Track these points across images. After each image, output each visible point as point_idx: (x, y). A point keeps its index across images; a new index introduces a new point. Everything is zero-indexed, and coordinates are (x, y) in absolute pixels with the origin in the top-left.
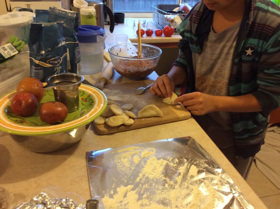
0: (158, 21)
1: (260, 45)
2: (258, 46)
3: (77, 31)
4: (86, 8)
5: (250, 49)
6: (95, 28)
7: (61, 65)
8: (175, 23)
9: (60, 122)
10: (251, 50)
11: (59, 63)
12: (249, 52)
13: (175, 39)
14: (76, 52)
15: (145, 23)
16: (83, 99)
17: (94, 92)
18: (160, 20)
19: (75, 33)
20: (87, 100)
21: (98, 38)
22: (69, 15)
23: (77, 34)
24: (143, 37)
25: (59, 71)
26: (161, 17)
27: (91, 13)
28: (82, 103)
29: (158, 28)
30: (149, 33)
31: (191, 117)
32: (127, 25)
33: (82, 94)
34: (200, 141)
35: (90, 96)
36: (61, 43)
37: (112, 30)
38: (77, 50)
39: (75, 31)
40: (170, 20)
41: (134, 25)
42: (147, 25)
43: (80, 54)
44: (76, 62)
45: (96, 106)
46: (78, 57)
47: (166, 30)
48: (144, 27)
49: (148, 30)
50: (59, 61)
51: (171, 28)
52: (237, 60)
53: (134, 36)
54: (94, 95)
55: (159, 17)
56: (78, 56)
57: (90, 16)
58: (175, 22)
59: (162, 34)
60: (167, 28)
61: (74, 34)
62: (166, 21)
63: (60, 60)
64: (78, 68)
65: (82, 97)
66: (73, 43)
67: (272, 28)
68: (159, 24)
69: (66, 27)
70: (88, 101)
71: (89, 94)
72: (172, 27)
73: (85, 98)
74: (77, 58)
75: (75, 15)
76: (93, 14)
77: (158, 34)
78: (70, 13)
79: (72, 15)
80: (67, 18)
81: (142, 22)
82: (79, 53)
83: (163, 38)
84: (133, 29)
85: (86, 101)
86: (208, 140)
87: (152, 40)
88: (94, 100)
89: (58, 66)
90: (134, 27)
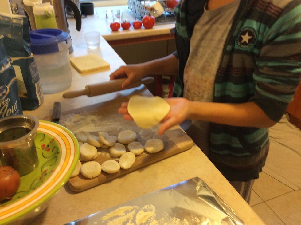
0: (134, 9)
1: (261, 31)
2: (259, 32)
3: (29, 42)
4: (40, 5)
5: (247, 34)
6: (56, 33)
7: (8, 96)
8: (156, 11)
9: (8, 198)
10: (249, 35)
11: (5, 94)
12: (246, 38)
13: (158, 31)
14: (31, 70)
15: (119, 14)
16: (43, 146)
17: (59, 134)
18: (136, 8)
19: (25, 45)
20: (49, 147)
21: (60, 46)
22: (14, 21)
23: (29, 45)
24: (120, 32)
25: (7, 106)
26: (138, 4)
27: (47, 12)
28: (43, 153)
29: (135, 17)
30: (126, 26)
31: (194, 145)
32: (98, 17)
33: (42, 138)
34: (211, 183)
35: (53, 140)
36: (3, 66)
37: (79, 27)
38: (32, 66)
39: (25, 42)
40: (149, 8)
41: (107, 17)
42: (122, 16)
43: (37, 70)
44: (33, 83)
45: (62, 161)
46: (35, 75)
47: (146, 21)
48: (119, 17)
49: (124, 23)
50: (4, 91)
51: (152, 19)
52: (229, 48)
53: (108, 32)
54: (59, 138)
55: (136, 3)
56: (34, 73)
57: (46, 16)
58: (155, 9)
59: (141, 25)
60: (146, 18)
61: (25, 47)
62: (145, 9)
63: (7, 90)
64: (36, 89)
65: (43, 143)
66: (24, 59)
67: (279, 8)
68: (136, 12)
69: (12, 38)
70: (51, 150)
71: (52, 138)
72: (153, 17)
73: (46, 145)
74: (33, 77)
75: (23, 21)
76: (50, 12)
77: (137, 26)
78: (16, 19)
79: (18, 22)
80: (12, 26)
81: (115, 13)
82: (35, 69)
83: (143, 31)
84: (106, 21)
85: (49, 150)
86: (221, 179)
87: (130, 34)
88: (60, 149)
89: (5, 100)
90: (107, 18)
